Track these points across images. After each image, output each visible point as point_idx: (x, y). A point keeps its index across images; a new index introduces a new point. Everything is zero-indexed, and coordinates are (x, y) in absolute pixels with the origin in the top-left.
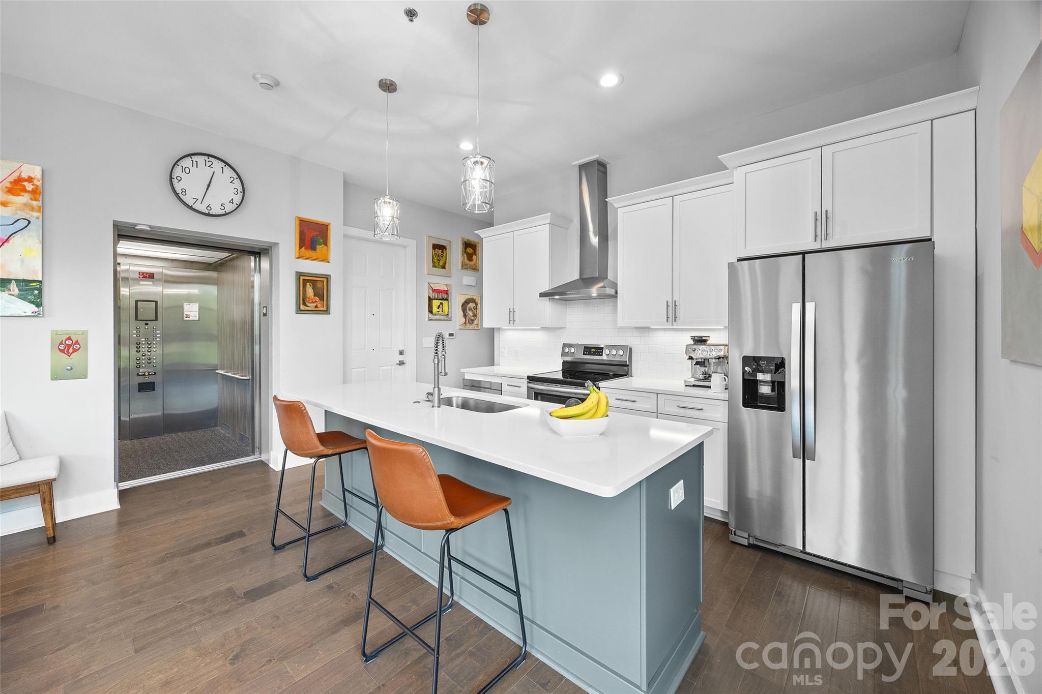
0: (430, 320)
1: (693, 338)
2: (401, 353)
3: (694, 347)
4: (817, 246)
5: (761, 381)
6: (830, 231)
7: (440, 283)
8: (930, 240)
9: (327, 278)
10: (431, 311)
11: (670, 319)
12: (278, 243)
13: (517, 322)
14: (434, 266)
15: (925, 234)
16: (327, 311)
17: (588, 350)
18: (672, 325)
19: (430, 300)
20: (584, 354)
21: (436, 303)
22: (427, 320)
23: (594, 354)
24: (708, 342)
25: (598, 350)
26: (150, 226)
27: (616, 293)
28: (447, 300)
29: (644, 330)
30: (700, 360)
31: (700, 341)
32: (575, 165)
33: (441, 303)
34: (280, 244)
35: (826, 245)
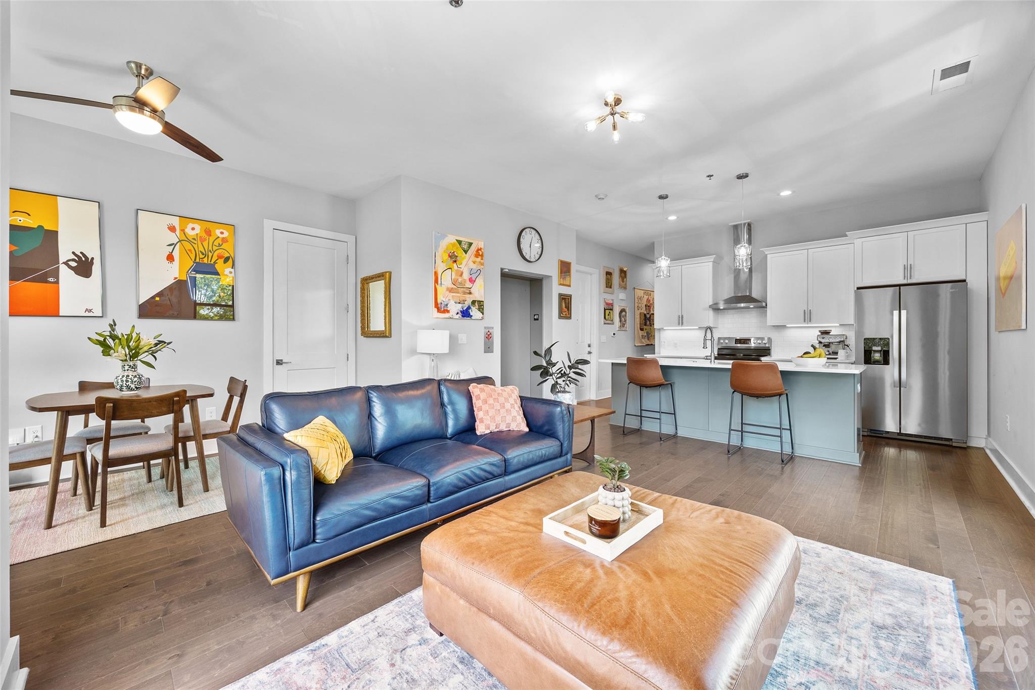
0: (605, 324)
1: (820, 331)
2: (589, 346)
3: (822, 336)
4: (905, 282)
5: (874, 351)
6: (912, 274)
7: (609, 298)
8: (964, 281)
9: (570, 296)
10: (605, 318)
11: (806, 321)
12: (551, 276)
13: (684, 323)
14: (607, 287)
15: (963, 278)
16: (570, 318)
17: (738, 341)
18: (808, 324)
19: (605, 310)
20: (736, 343)
21: (607, 312)
22: (603, 323)
23: (744, 343)
24: (831, 334)
25: (746, 341)
26: (509, 270)
27: (766, 305)
28: (612, 310)
29: (781, 327)
30: (827, 344)
31: (825, 333)
32: (731, 225)
33: (610, 312)
34: (553, 277)
35: (910, 281)
